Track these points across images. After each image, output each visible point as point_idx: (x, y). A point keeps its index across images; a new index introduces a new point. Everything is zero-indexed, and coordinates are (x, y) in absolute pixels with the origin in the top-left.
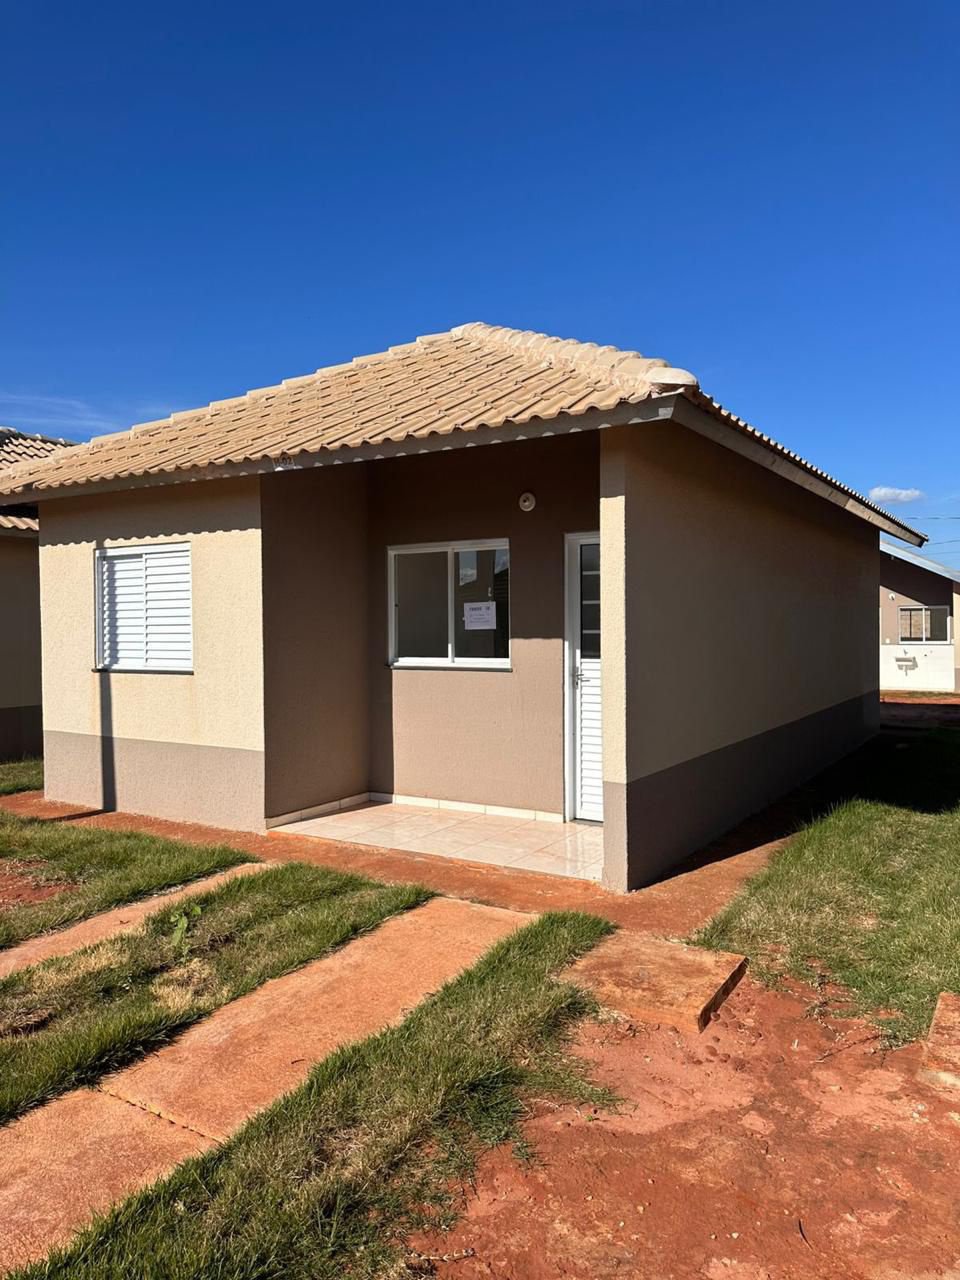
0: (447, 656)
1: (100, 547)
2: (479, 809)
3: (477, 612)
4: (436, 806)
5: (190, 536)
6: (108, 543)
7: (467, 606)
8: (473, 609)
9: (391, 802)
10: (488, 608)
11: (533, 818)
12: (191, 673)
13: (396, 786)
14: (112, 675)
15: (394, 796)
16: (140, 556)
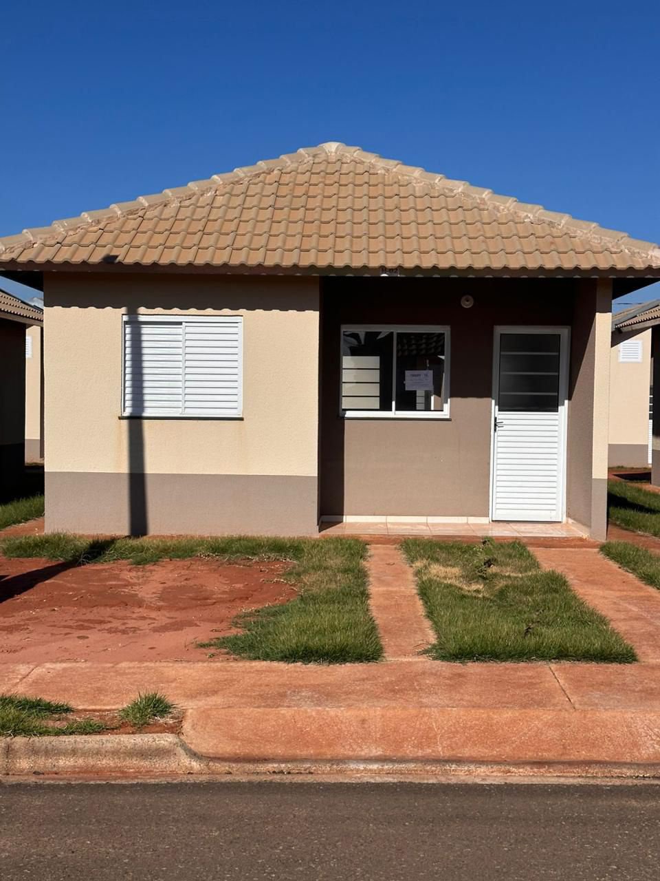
0: (391, 410)
1: (132, 313)
2: (422, 519)
3: (417, 378)
4: (384, 521)
5: (242, 311)
6: (142, 310)
7: (408, 373)
8: (413, 375)
9: (342, 522)
10: (426, 375)
11: (466, 522)
12: (241, 419)
13: (346, 508)
14: (145, 422)
15: (344, 517)
16: (180, 323)
